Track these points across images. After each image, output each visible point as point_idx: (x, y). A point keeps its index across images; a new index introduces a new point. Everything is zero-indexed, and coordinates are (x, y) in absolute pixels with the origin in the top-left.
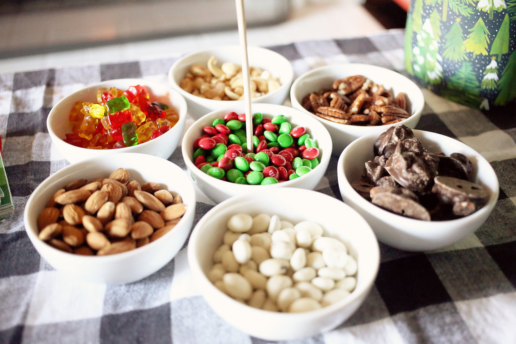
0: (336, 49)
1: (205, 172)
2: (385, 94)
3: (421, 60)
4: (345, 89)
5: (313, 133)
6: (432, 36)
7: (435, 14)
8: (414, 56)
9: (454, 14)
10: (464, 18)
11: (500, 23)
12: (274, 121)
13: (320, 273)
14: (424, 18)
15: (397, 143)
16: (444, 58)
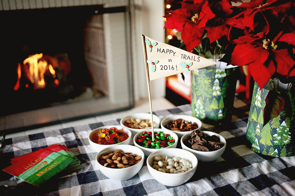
0: (168, 112)
1: (144, 147)
2: (189, 123)
3: (198, 113)
4: (177, 123)
5: (171, 135)
6: (200, 104)
7: (200, 98)
8: (196, 112)
9: (206, 97)
10: (209, 98)
11: (220, 99)
12: (158, 133)
13: (183, 167)
14: (197, 99)
15: (196, 135)
16: (205, 111)
